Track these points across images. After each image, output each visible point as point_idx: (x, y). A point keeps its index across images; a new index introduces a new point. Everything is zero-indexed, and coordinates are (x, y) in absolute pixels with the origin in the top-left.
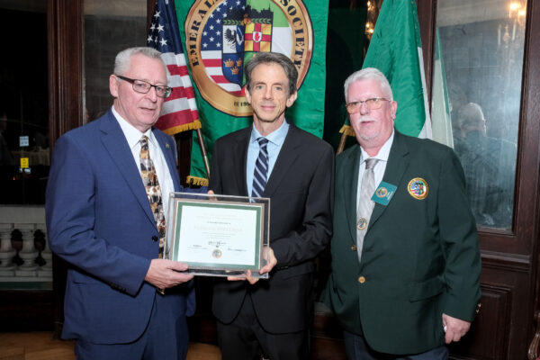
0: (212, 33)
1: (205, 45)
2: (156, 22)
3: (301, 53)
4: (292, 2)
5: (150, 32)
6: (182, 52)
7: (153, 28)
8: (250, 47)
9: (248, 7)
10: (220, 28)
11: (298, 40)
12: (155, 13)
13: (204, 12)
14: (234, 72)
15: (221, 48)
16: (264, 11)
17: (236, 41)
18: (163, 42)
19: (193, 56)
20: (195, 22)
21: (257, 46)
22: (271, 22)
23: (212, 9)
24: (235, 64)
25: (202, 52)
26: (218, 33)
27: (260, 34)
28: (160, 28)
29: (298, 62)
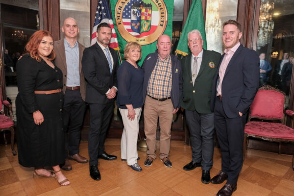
1: (124, 16)
3: (163, 21)
4: (160, 2)
5: (97, 10)
7: (99, 8)
8: (143, 18)
10: (130, 9)
11: (162, 16)
12: (100, 2)
13: (124, 3)
15: (131, 18)
17: (137, 15)
19: (119, 21)
20: (120, 7)
21: (146, 17)
22: (151, 9)
23: (127, 2)
24: (136, 25)
25: (123, 19)
27: (147, 13)
28: (103, 8)
29: (162, 25)
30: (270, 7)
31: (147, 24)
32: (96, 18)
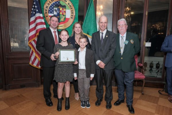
1: (49, 12)
2: (35, 5)
3: (72, 16)
5: (32, 7)
6: (42, 13)
7: (33, 6)
8: (61, 13)
9: (60, 4)
10: (53, 8)
11: (72, 13)
12: (34, 3)
13: (49, 4)
15: (53, 13)
16: (64, 5)
17: (57, 12)
21: (63, 13)
22: (66, 8)
25: (49, 14)
26: (53, 10)
27: (63, 11)
28: (36, 7)
29: (72, 18)
30: (129, 9)
31: (64, 17)
32: (32, 12)
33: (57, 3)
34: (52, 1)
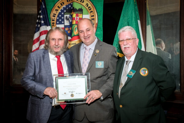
0: (60, 18)
1: (58, 22)
2: (40, 14)
4: (90, 5)
6: (50, 25)
8: (74, 22)
10: (63, 16)
11: (92, 19)
12: (39, 11)
13: (57, 10)
14: (69, 32)
15: (64, 23)
16: (79, 9)
17: (69, 21)
18: (42, 22)
20: (54, 14)
21: (77, 22)
22: (82, 13)
23: (60, 9)
24: (69, 29)
26: (63, 18)
27: (78, 18)
28: (41, 17)
32: (36, 26)
33: (70, 6)
34: (62, 5)
